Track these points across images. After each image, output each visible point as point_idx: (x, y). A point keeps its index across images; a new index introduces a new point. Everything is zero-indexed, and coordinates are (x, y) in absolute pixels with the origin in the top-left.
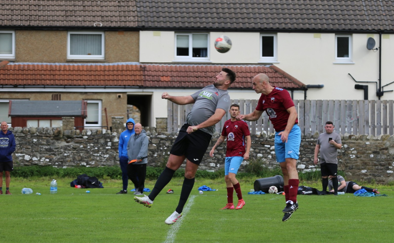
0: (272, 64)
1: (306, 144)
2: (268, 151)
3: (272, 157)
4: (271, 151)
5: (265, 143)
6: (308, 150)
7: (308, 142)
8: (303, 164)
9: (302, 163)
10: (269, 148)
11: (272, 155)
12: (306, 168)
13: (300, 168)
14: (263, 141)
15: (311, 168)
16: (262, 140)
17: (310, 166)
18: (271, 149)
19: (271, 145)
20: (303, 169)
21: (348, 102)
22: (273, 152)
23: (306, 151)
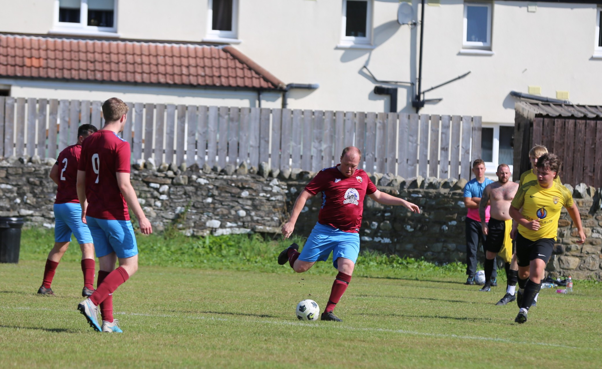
0: (227, 44)
1: (223, 184)
2: (156, 193)
3: (162, 205)
4: (161, 194)
5: (151, 180)
6: (227, 195)
7: (226, 180)
8: (216, 219)
9: (213, 217)
10: (157, 190)
11: (162, 201)
12: (222, 226)
13: (211, 226)
14: (147, 176)
15: (231, 227)
16: (145, 174)
17: (229, 224)
18: (161, 190)
19: (161, 185)
20: (216, 229)
21: (316, 114)
22: (164, 197)
23: (222, 197)
